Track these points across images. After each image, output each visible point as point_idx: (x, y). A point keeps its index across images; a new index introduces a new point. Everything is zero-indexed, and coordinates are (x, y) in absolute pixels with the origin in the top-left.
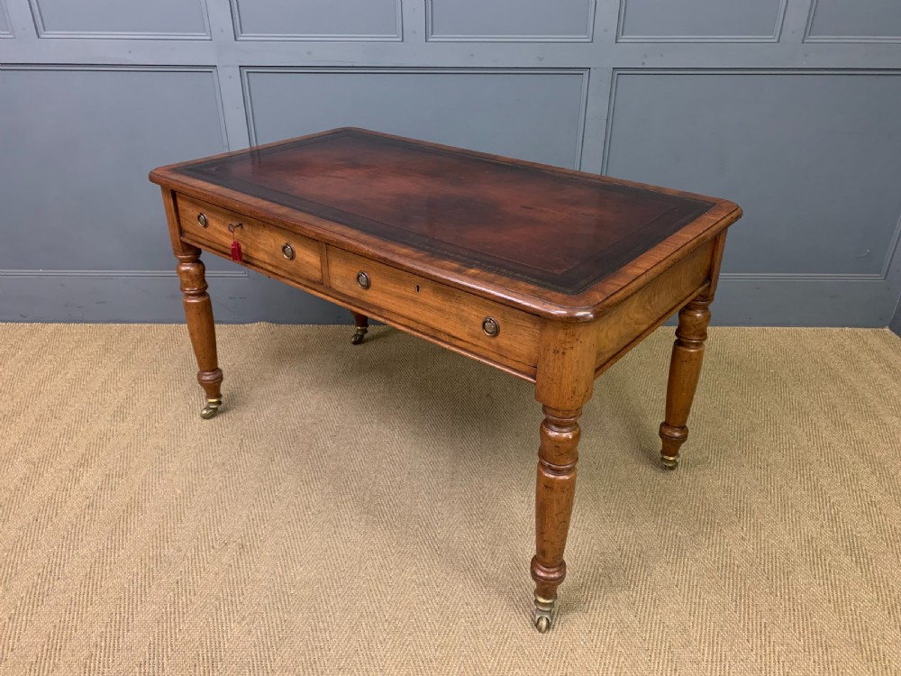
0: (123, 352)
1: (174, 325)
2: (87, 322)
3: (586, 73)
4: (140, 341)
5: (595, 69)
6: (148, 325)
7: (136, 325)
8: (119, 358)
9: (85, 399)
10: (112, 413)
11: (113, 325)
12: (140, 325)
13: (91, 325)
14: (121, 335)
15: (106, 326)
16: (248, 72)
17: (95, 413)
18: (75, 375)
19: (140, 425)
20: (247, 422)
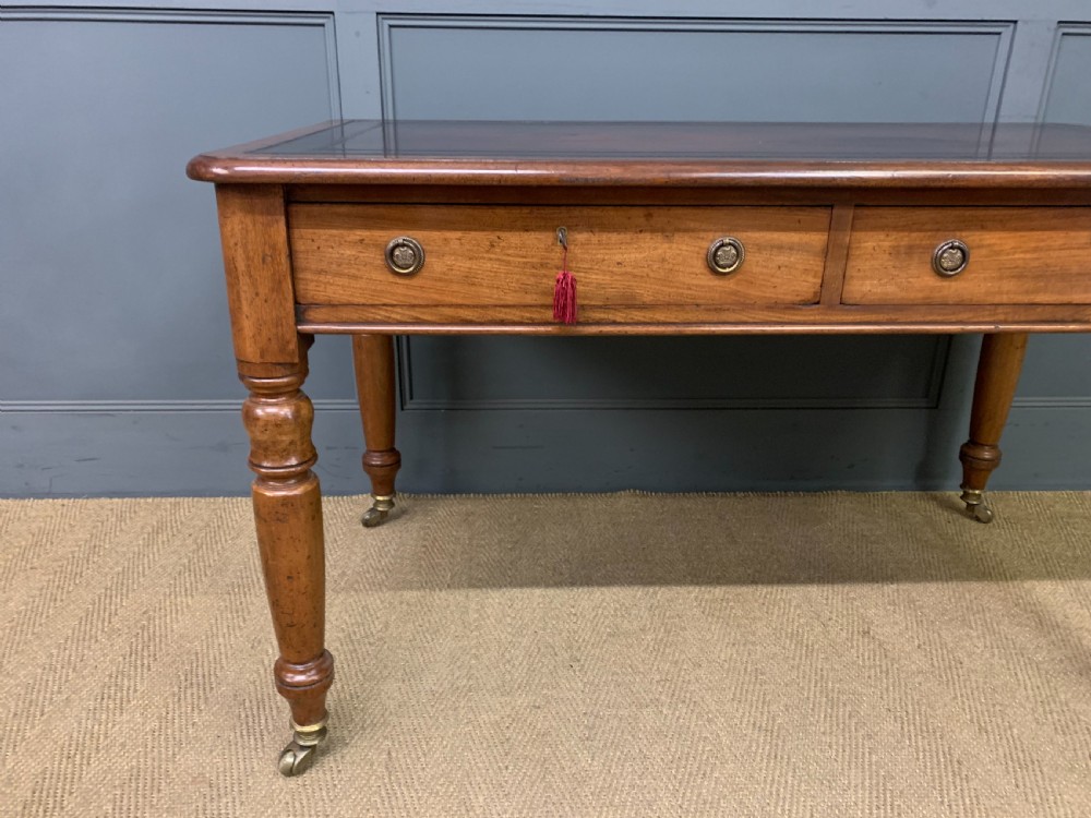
0: (125, 554)
1: (221, 499)
2: (55, 496)
3: (1007, 31)
4: (157, 531)
5: (1026, 22)
6: (173, 500)
7: (150, 500)
8: (117, 563)
9: (42, 659)
10: (97, 690)
11: (108, 500)
12: (157, 500)
13: (66, 501)
14: (121, 518)
15: (92, 503)
16: (391, 26)
17: (59, 692)
18: (26, 604)
19: (160, 718)
20: (392, 705)
